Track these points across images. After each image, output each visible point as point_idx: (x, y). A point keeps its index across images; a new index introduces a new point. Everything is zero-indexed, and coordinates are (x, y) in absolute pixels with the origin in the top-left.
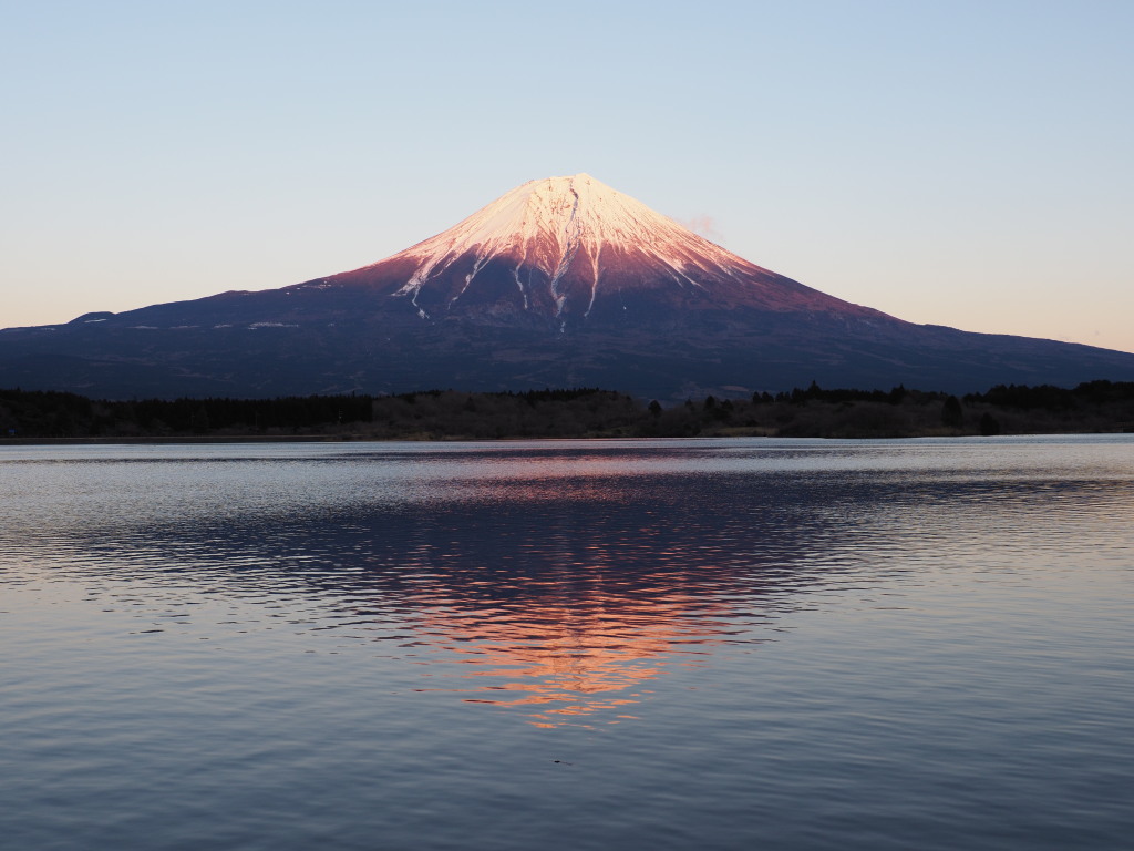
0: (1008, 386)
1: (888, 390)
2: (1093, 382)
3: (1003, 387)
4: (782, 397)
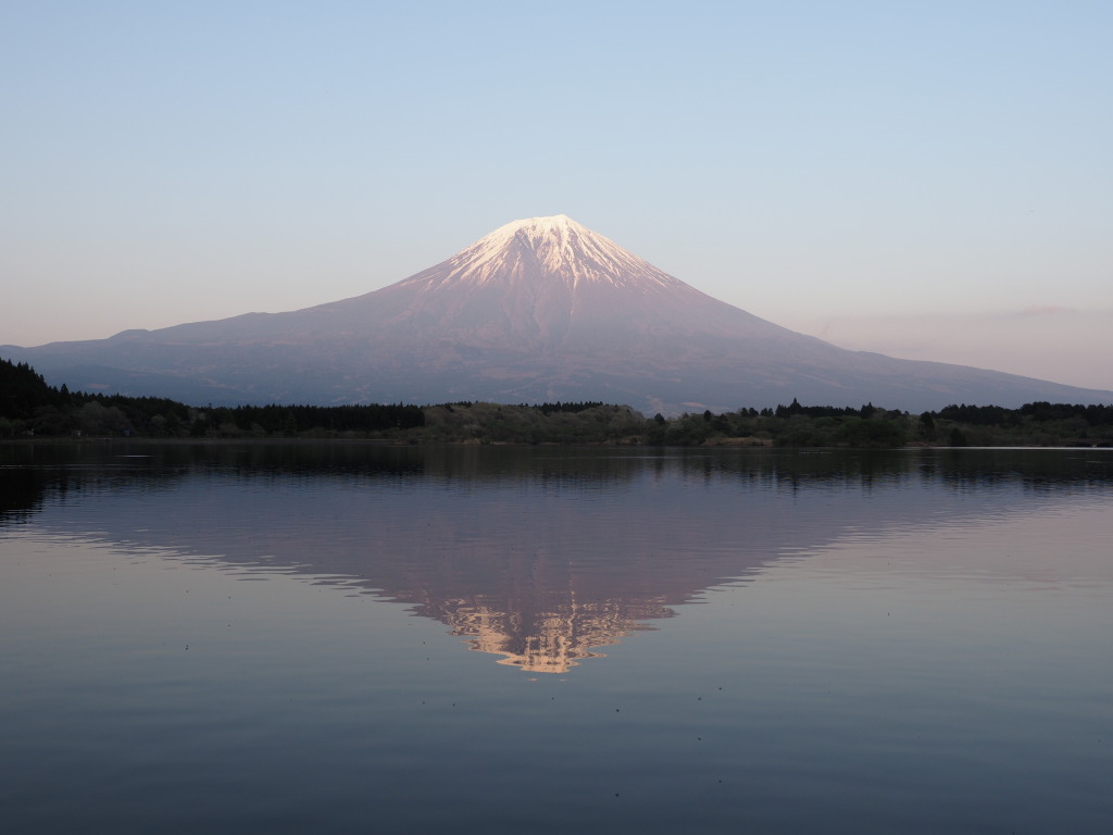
0: (959, 406)
1: (858, 408)
3: (955, 407)
4: (766, 413)
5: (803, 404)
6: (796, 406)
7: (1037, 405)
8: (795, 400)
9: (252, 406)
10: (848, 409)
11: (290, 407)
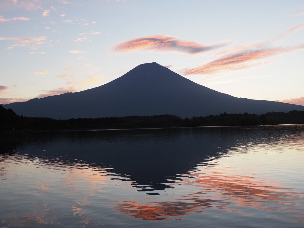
0: (271, 112)
1: (243, 114)
2: (293, 111)
4: (217, 116)
5: (227, 113)
6: (225, 113)
8: (225, 112)
9: (74, 118)
10: (240, 114)
11: (84, 118)
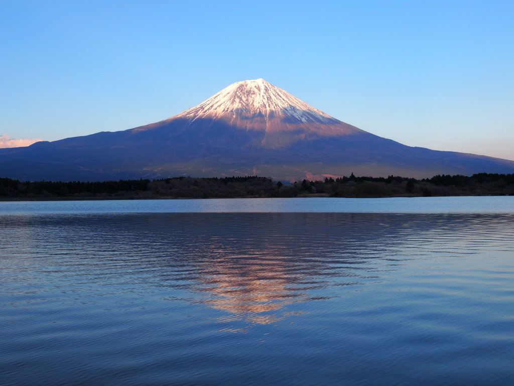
3: (439, 176)
4: (338, 180)
5: (357, 176)
6: (353, 177)
7: (480, 174)
8: (352, 174)
10: (380, 178)
